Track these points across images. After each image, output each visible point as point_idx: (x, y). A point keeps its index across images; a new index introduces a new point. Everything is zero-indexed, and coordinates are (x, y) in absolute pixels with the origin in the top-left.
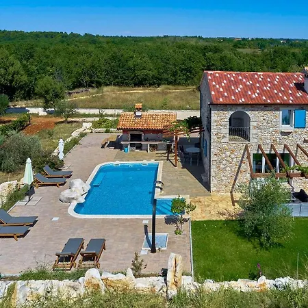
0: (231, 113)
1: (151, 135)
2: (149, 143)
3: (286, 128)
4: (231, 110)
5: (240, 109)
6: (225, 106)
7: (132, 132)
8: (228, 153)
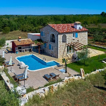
0: (63, 35)
1: (24, 47)
2: (25, 49)
3: (74, 38)
4: (63, 34)
5: (64, 34)
6: (61, 34)
7: (19, 47)
8: (62, 46)
